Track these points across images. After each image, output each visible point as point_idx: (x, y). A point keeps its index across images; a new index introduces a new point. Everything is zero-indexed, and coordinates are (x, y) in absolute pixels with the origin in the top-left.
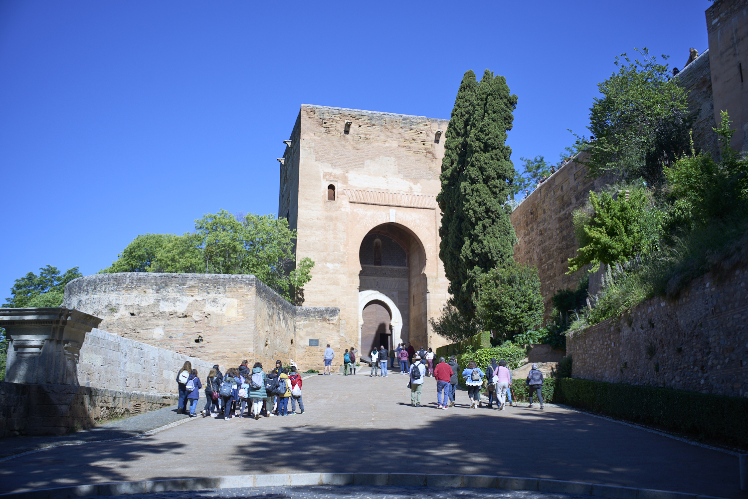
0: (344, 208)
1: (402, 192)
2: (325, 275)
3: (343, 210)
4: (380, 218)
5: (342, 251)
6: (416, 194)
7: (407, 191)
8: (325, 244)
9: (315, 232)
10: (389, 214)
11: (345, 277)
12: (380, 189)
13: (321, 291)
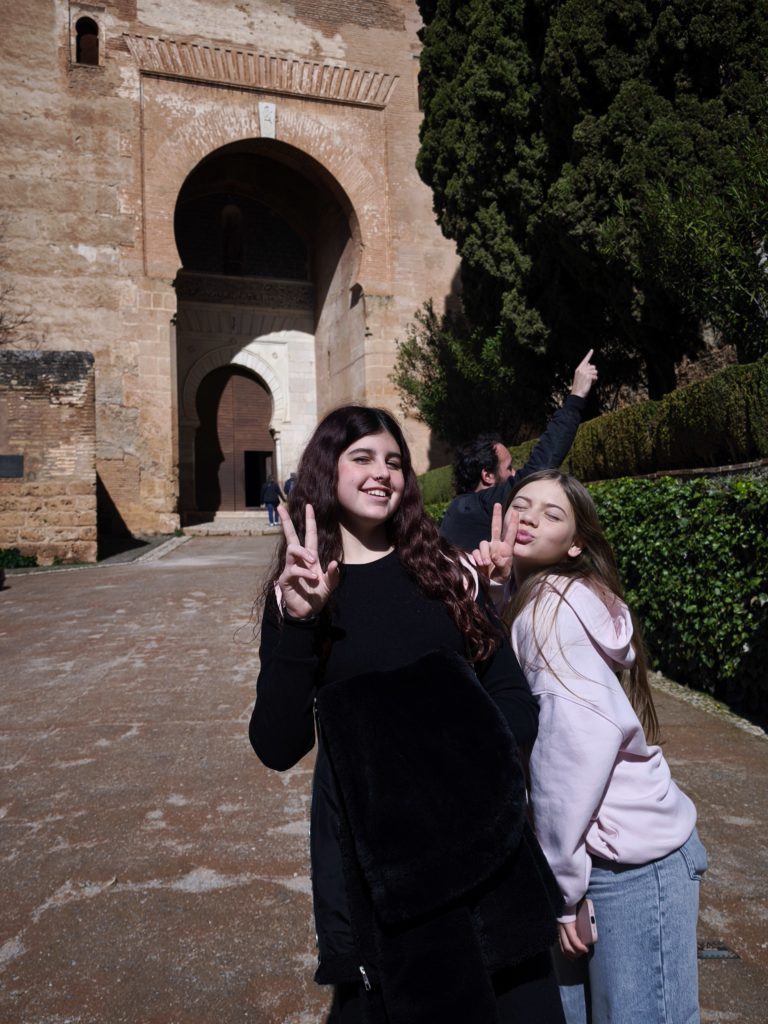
0: (126, 88)
1: (291, 57)
2: (75, 280)
3: (123, 94)
4: (231, 124)
5: (123, 211)
6: (332, 63)
7: (307, 52)
8: (70, 188)
9: (40, 152)
10: (256, 114)
11: (135, 287)
12: (229, 42)
13: (63, 325)
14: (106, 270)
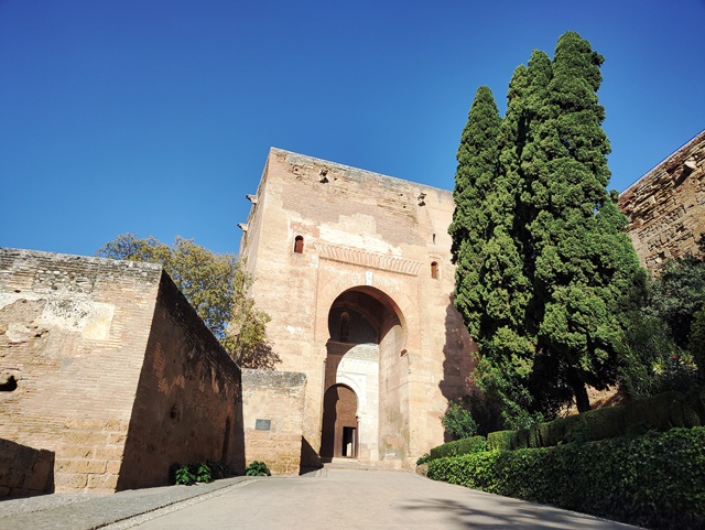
0: (313, 263)
1: (380, 254)
2: (285, 341)
4: (354, 280)
5: (307, 313)
6: (396, 258)
7: (386, 253)
8: (287, 302)
9: (276, 287)
10: (364, 276)
11: (309, 346)
12: (355, 248)
14: (298, 337)
